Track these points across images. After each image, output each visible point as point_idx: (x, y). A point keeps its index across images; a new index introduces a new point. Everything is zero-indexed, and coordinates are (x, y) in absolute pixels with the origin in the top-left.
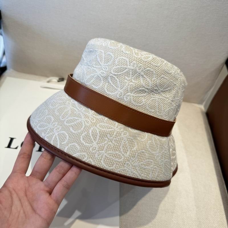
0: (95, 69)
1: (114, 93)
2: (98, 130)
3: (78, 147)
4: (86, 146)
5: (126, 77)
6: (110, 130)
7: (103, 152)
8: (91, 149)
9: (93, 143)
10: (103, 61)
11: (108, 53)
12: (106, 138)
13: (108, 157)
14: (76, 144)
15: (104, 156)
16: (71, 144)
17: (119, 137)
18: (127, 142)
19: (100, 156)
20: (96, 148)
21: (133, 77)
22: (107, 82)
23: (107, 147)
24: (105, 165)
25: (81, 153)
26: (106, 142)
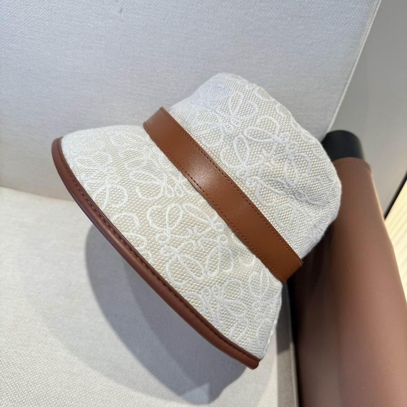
0: (217, 116)
1: (232, 167)
2: (182, 212)
3: (137, 223)
4: (152, 228)
5: (264, 151)
6: (203, 220)
7: (176, 250)
8: (158, 235)
9: (166, 228)
10: (237, 110)
11: (250, 101)
12: (190, 231)
13: (180, 263)
14: (136, 217)
15: (174, 258)
16: (126, 214)
17: (211, 239)
18: (220, 254)
19: (168, 255)
20: (167, 238)
21: (275, 155)
22: (229, 144)
23: (185, 246)
24: (169, 274)
25: (139, 236)
26: (186, 237)
